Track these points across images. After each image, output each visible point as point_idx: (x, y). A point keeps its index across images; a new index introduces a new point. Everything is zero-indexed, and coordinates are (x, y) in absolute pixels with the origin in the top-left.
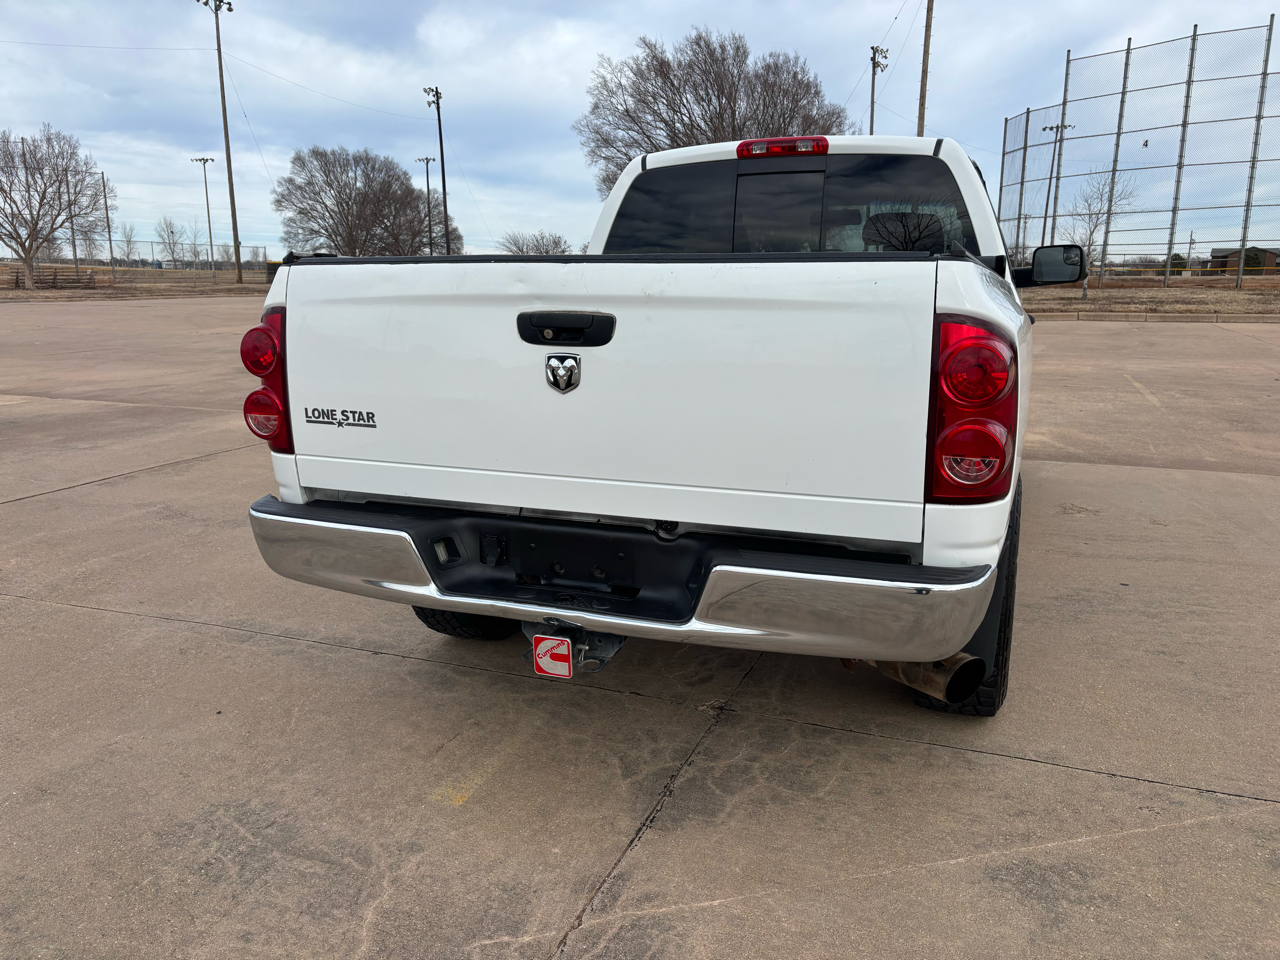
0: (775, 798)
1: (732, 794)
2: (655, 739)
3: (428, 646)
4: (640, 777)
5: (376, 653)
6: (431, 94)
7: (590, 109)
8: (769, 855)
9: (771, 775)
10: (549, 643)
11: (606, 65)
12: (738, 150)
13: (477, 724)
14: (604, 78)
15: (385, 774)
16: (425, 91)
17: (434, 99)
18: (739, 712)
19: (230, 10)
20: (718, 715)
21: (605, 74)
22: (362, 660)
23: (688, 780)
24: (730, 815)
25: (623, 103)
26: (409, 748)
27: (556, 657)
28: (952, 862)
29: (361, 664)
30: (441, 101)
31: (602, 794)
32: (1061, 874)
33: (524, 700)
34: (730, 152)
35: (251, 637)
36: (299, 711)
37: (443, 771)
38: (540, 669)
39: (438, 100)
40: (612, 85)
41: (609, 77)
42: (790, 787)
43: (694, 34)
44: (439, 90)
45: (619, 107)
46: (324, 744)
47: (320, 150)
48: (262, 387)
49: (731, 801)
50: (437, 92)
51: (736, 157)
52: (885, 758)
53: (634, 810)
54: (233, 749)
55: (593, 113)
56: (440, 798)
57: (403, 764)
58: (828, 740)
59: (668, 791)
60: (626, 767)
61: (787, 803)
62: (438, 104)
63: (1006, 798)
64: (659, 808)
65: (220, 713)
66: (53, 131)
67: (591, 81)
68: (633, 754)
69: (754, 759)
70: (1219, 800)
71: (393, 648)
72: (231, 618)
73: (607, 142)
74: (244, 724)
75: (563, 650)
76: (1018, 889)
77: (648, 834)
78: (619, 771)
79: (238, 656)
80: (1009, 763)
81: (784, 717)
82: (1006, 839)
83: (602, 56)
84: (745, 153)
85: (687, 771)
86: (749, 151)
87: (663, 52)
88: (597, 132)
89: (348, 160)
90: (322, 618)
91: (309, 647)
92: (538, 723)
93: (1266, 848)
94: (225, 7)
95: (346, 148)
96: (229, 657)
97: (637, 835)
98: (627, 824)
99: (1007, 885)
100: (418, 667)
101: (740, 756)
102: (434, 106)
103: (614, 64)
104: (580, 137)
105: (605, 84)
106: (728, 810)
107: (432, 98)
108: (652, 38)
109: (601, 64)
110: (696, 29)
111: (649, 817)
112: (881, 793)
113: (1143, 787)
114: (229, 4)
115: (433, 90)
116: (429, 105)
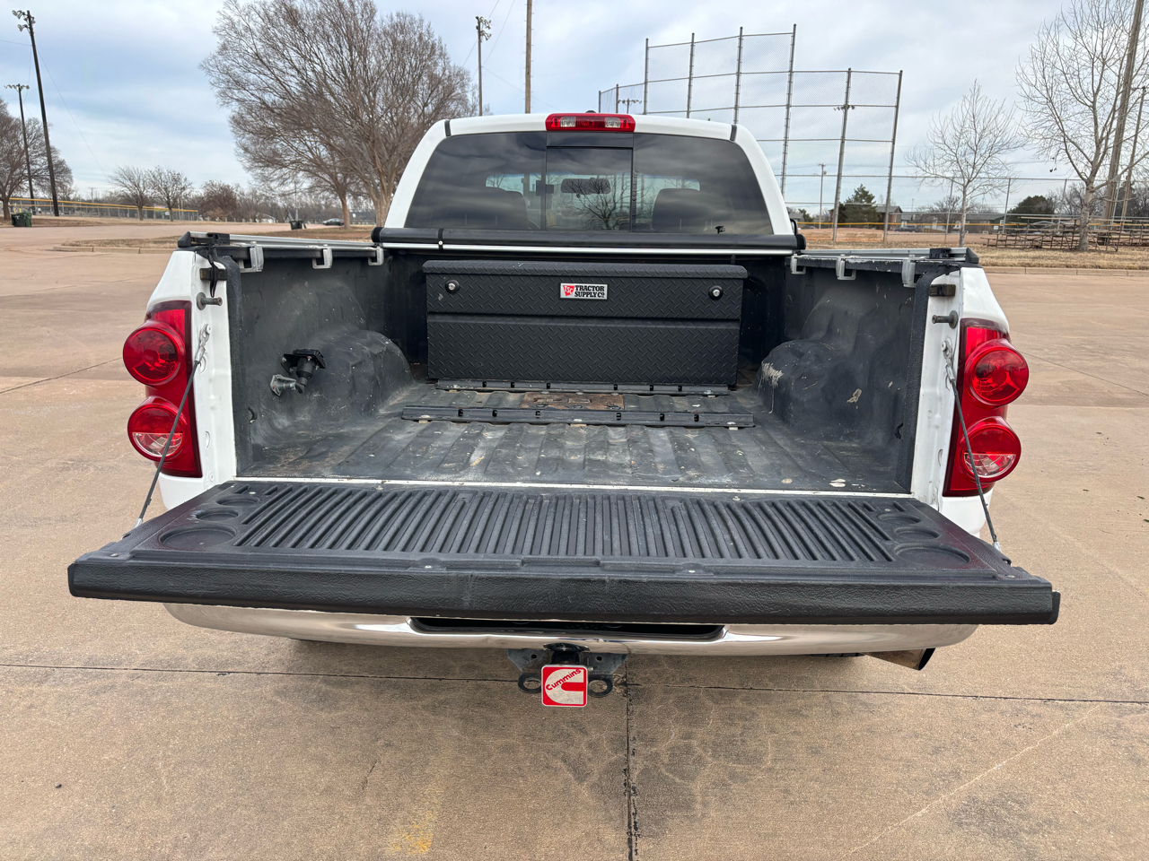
0: (733, 776)
1: (693, 779)
2: (584, 732)
3: (278, 655)
4: (594, 778)
5: (223, 673)
6: (22, 17)
7: (217, 49)
8: (766, 843)
9: (714, 751)
10: (561, 673)
11: (232, 7)
12: (547, 123)
13: (389, 745)
14: (229, 18)
15: (318, 831)
16: (15, 13)
17: (27, 23)
18: (644, 685)
20: (626, 692)
21: (232, 15)
22: (210, 685)
23: (642, 772)
24: (705, 804)
25: (252, 46)
26: (328, 791)
27: (568, 687)
28: (919, 814)
29: (211, 690)
30: (34, 26)
31: (568, 805)
32: (1003, 805)
33: (424, 707)
34: (539, 124)
35: (47, 675)
36: (165, 765)
37: (384, 813)
38: (548, 700)
39: (30, 25)
40: (240, 28)
41: (236, 19)
42: (738, 761)
44: (32, 15)
45: (249, 50)
46: (221, 805)
48: (151, 399)
49: (697, 787)
50: (29, 17)
51: (545, 129)
52: (796, 713)
53: (611, 819)
54: (105, 835)
55: (220, 53)
56: (399, 849)
57: (333, 813)
58: (738, 703)
59: (630, 790)
60: (575, 770)
61: (746, 780)
62: (31, 29)
63: (917, 737)
64: (633, 811)
65: (60, 786)
67: (217, 22)
68: (572, 751)
69: (688, 736)
70: (1062, 707)
71: (239, 663)
72: (6, 653)
74: (101, 796)
75: (579, 678)
76: (984, 831)
77: (642, 845)
78: (571, 776)
79: (44, 703)
80: (897, 699)
81: (687, 684)
82: (944, 780)
84: (553, 126)
85: (635, 763)
86: (557, 123)
88: (227, 74)
90: (129, 637)
91: (132, 677)
92: (455, 733)
93: (1121, 747)
96: (31, 706)
97: (631, 847)
98: (614, 837)
99: (972, 828)
100: (282, 684)
101: (674, 734)
102: (26, 31)
103: (240, 6)
104: (209, 77)
105: (233, 26)
106: (699, 799)
107: (22, 21)
109: (227, 5)
111: (629, 824)
112: (817, 752)
113: (1003, 705)
115: (24, 14)
116: (21, 29)
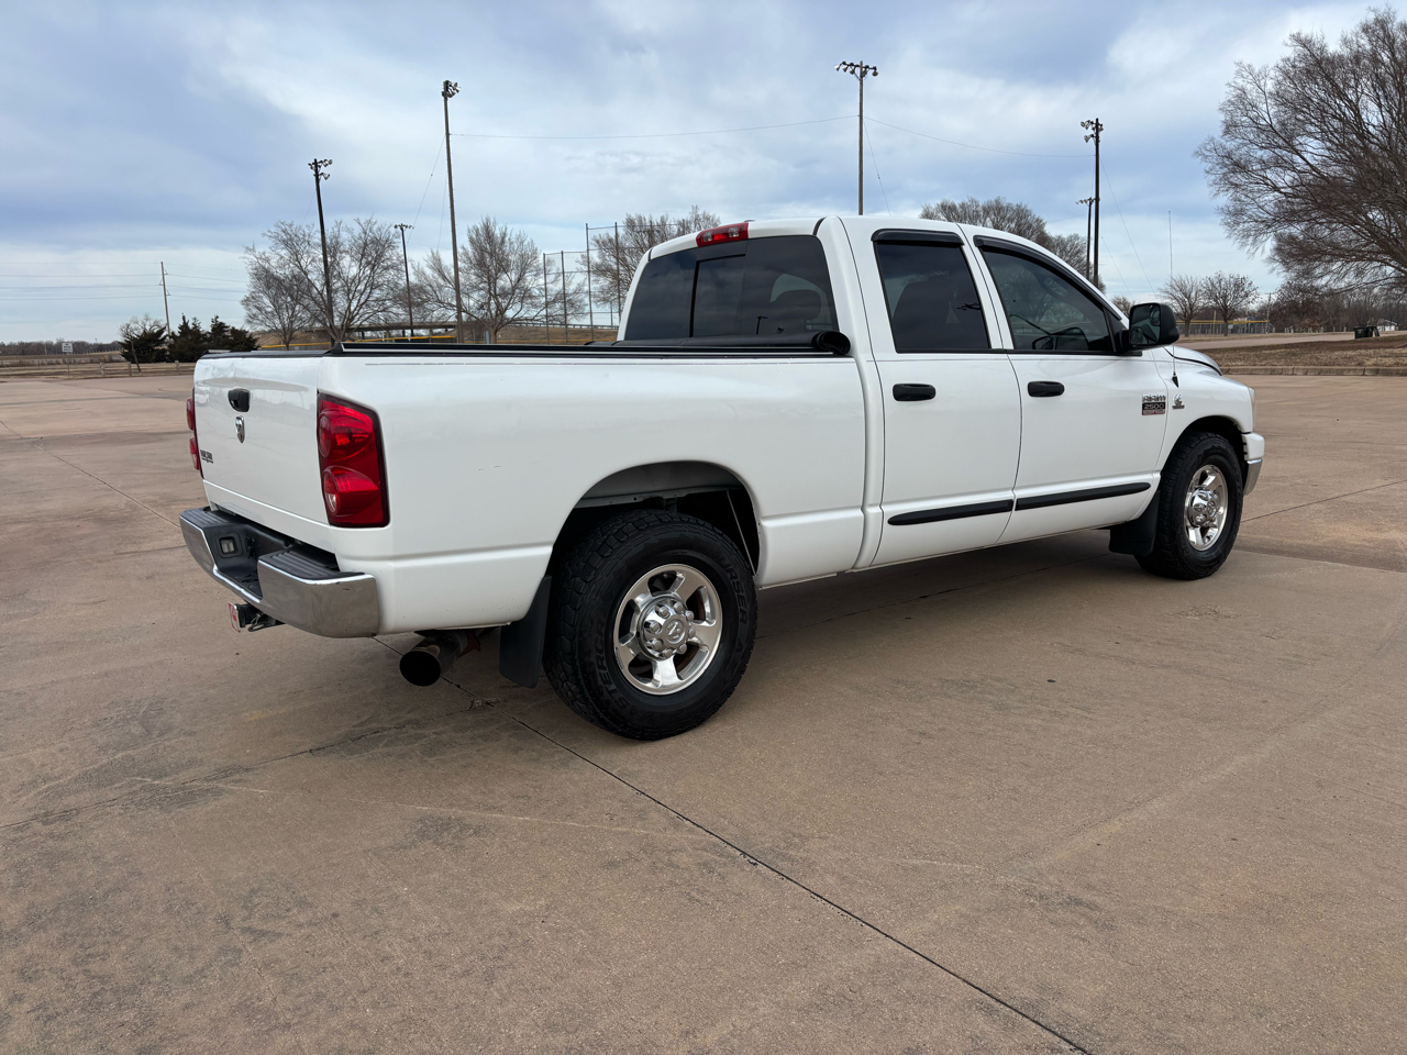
6: (1090, 127)
7: (1221, 129)
11: (1245, 74)
14: (1242, 89)
16: (1083, 125)
17: (1093, 132)
19: (875, 74)
21: (1244, 84)
25: (1266, 116)
30: (1101, 134)
34: (691, 242)
39: (1097, 134)
43: (1371, 17)
44: (1100, 122)
47: (949, 204)
50: (1097, 124)
55: (1227, 132)
62: (1097, 137)
66: (700, 212)
67: (1224, 94)
73: (1240, 167)
83: (1239, 64)
87: (1322, 49)
88: (1229, 157)
89: (977, 212)
94: (870, 72)
95: (977, 198)
102: (1092, 141)
103: (1257, 71)
104: (1204, 164)
105: (1243, 97)
107: (1090, 131)
108: (1305, 33)
109: (1239, 74)
110: (1374, 11)
114: (875, 68)
115: (1092, 123)
116: (1087, 139)
